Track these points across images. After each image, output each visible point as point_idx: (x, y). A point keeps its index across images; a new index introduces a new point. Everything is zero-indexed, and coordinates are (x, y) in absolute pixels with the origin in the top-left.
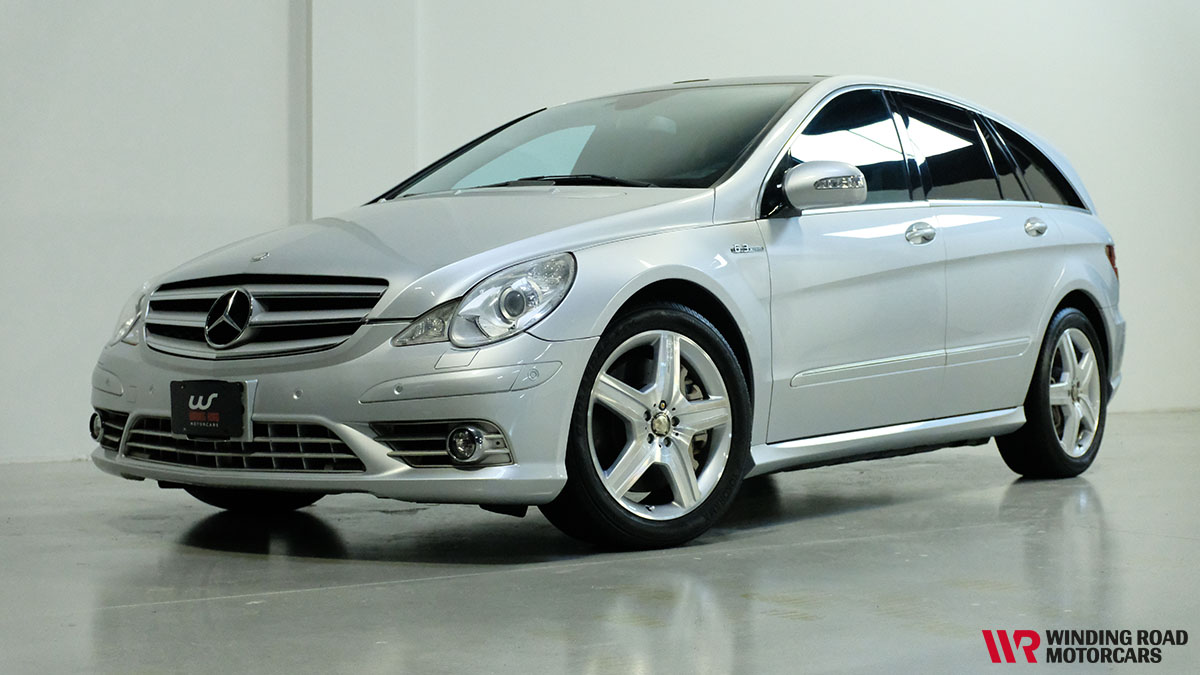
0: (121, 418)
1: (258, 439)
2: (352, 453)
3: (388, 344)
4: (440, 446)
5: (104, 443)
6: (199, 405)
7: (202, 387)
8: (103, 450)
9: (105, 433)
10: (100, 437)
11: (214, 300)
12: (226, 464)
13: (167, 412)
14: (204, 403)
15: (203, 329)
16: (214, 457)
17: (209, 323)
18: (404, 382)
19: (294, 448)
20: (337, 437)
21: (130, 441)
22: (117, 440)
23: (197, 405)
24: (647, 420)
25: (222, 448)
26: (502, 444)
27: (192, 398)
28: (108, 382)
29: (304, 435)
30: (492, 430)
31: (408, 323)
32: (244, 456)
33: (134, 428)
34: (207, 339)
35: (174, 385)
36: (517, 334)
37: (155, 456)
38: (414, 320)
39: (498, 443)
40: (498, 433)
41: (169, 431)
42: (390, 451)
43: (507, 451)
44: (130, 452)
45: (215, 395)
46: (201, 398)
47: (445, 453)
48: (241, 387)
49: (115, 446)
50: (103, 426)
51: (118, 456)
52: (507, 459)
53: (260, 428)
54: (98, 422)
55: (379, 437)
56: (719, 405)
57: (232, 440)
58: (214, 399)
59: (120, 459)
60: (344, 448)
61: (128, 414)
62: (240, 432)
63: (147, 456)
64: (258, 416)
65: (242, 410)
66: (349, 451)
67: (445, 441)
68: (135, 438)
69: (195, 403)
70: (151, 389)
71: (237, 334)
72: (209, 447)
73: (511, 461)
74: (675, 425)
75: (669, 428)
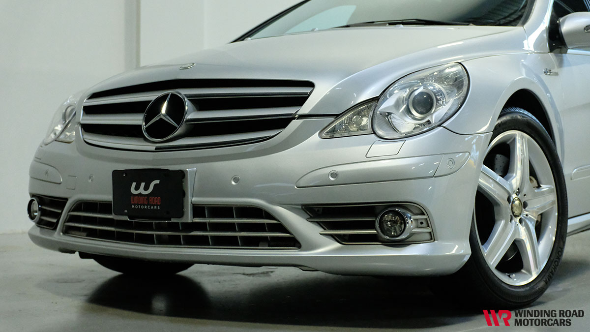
0: (60, 202)
1: (197, 220)
2: (287, 232)
3: (316, 137)
4: (371, 226)
5: (40, 223)
6: (141, 190)
7: (143, 175)
8: (39, 228)
9: (42, 215)
10: (37, 219)
11: (149, 102)
12: (162, 241)
13: (108, 197)
14: (146, 188)
15: (140, 126)
16: (153, 235)
17: (147, 120)
18: (338, 169)
19: (231, 227)
20: (273, 218)
21: (69, 221)
22: (55, 221)
23: (139, 190)
24: (509, 203)
25: (159, 227)
26: (425, 224)
27: (134, 184)
28: (47, 173)
29: (239, 217)
30: (417, 212)
31: (332, 119)
32: (182, 234)
33: (73, 211)
34: (146, 135)
35: (116, 174)
36: (433, 128)
37: (92, 234)
38: (337, 116)
39: (422, 223)
40: (423, 214)
41: (110, 213)
42: (321, 230)
43: (429, 230)
44: (67, 231)
45: (157, 182)
46: (143, 184)
47: (374, 232)
48: (182, 174)
49: (53, 226)
50: (40, 209)
51: (56, 233)
52: (428, 237)
53: (198, 210)
54: (36, 206)
55: (311, 217)
56: (549, 192)
57: (173, 220)
58: (156, 185)
59: (57, 236)
60: (280, 227)
61: (67, 199)
62: (181, 214)
63: (85, 234)
64: (196, 200)
65: (183, 194)
66: (285, 230)
67: (374, 222)
68: (72, 219)
69: (137, 188)
70: (90, 178)
71: (174, 129)
72: (149, 227)
73: (432, 238)
74: (525, 208)
75: (522, 211)
